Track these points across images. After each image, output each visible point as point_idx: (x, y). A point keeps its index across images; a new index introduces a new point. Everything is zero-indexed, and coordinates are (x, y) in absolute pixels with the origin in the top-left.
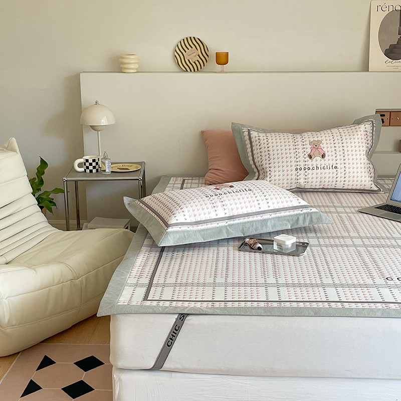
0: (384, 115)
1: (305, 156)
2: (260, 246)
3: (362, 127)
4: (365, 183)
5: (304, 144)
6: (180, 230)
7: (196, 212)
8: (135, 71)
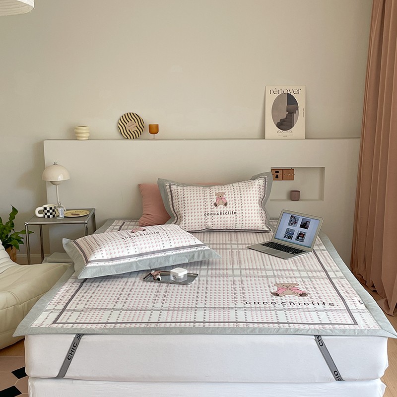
0: (278, 172)
1: (212, 205)
2: (160, 277)
3: (257, 182)
4: (258, 225)
5: (211, 195)
6: (98, 265)
7: (112, 251)
8: (87, 139)
